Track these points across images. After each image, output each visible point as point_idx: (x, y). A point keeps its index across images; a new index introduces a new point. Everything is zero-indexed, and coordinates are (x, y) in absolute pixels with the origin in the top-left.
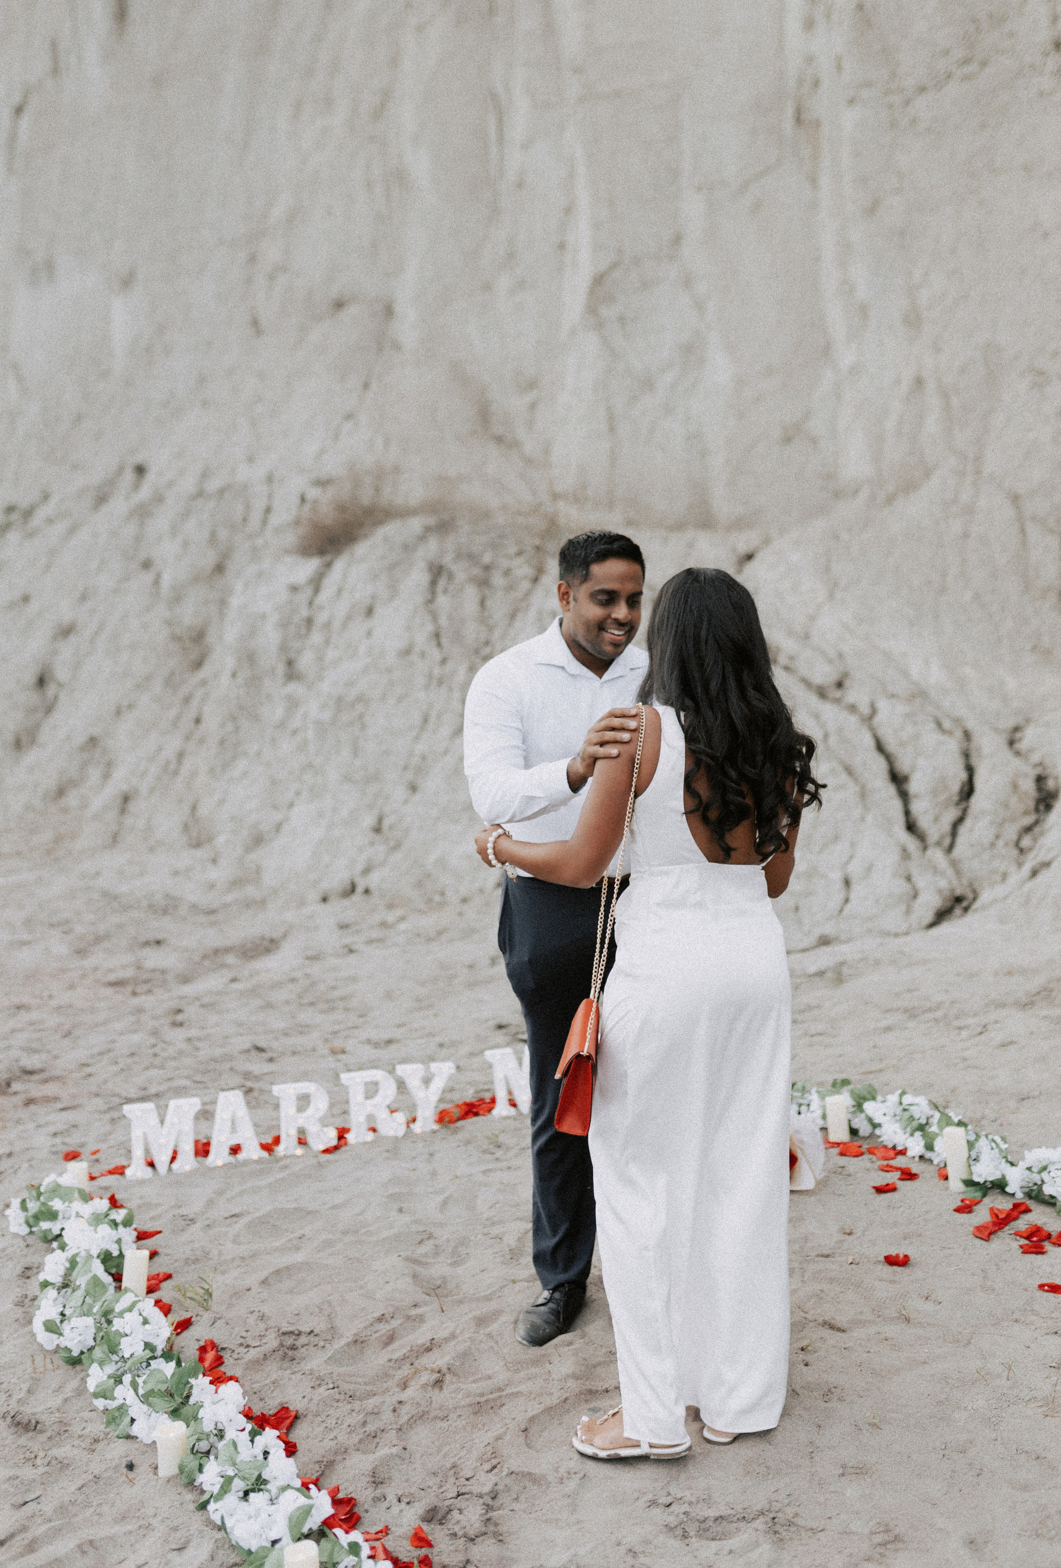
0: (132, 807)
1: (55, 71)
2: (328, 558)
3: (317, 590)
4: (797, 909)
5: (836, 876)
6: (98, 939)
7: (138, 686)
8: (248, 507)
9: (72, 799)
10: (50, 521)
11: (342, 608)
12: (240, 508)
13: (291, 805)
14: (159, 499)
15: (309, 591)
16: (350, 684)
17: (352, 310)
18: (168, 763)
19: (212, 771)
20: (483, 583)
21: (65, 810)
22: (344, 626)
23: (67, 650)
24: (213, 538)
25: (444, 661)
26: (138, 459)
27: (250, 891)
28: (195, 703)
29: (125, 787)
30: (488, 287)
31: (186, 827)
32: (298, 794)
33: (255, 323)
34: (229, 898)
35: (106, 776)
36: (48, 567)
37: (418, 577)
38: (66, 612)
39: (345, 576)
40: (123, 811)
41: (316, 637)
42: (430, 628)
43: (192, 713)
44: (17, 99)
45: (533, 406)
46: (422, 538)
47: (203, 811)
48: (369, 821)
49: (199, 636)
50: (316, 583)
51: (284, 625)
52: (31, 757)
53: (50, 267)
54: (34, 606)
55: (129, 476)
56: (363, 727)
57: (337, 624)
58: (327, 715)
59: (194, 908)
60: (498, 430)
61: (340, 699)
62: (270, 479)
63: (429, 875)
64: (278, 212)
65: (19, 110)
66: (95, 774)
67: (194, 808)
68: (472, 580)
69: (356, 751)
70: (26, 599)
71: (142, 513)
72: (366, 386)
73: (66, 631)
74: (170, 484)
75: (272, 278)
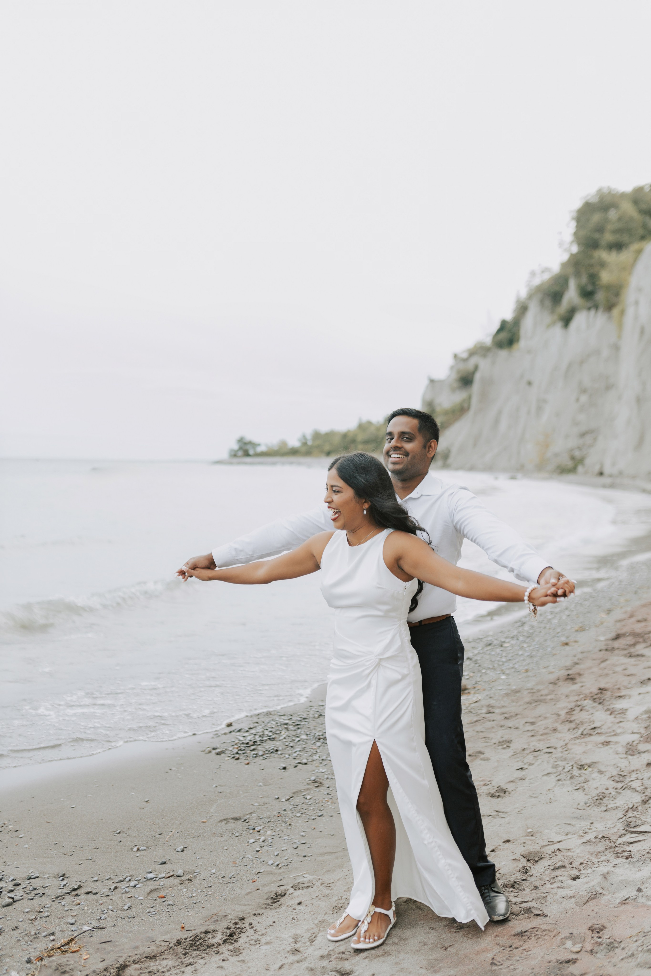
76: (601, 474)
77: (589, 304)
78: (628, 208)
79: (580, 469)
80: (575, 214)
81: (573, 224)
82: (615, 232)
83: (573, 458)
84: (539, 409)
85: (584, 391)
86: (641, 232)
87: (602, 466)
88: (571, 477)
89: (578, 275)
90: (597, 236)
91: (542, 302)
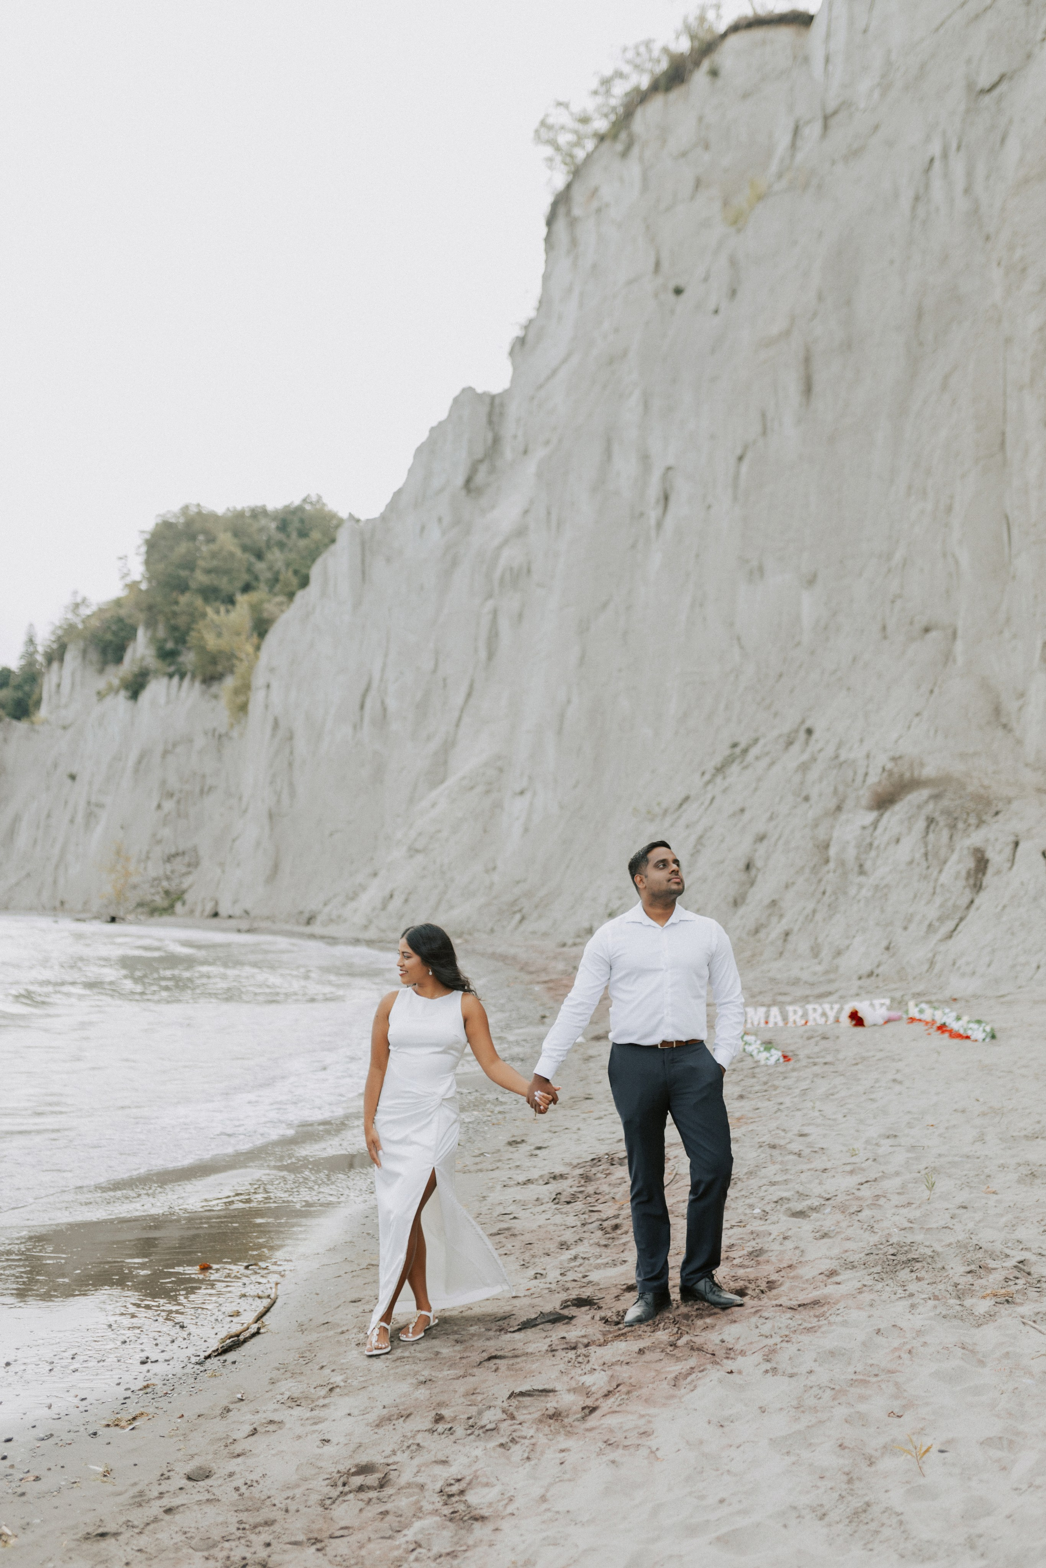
0: (790, 938)
1: (764, 433)
2: (881, 811)
3: (875, 828)
4: (1016, 977)
5: (1034, 965)
6: (761, 993)
7: (797, 872)
8: (855, 773)
9: (762, 935)
10: (757, 758)
11: (886, 838)
12: (850, 774)
13: (854, 937)
14: (814, 759)
15: (871, 829)
16: (882, 879)
17: (933, 634)
18: (808, 916)
19: (824, 920)
20: (953, 827)
21: (759, 941)
22: (885, 848)
23: (762, 849)
24: (835, 791)
25: (928, 867)
26: (808, 724)
27: (832, 976)
28: (823, 883)
29: (786, 928)
30: (1001, 632)
31: (812, 949)
32: (857, 931)
33: (884, 628)
34: (821, 979)
35: (779, 922)
36: (756, 789)
37: (921, 824)
38: (760, 827)
39: (889, 821)
40: (785, 941)
41: (873, 853)
42: (923, 851)
43: (821, 889)
44: (739, 452)
45: (1020, 709)
46: (926, 802)
47: (820, 940)
48: (884, 943)
49: (827, 846)
50: (875, 824)
51: (858, 846)
52: (742, 910)
53: (761, 569)
54: (747, 816)
55: (802, 735)
56: (886, 899)
57: (882, 846)
58: (870, 894)
59: (806, 982)
60: (1004, 720)
61: (877, 886)
62: (868, 756)
63: (903, 968)
64: (898, 556)
65: (741, 458)
66: (774, 920)
67: (816, 939)
68: (946, 826)
69: (882, 911)
70: (742, 810)
71: (804, 768)
72: (932, 692)
73: (761, 838)
74: (820, 751)
75: (893, 602)
76: (216, 915)
77: (172, 669)
78: (227, 541)
79: (178, 907)
80: (148, 536)
81: (144, 549)
82: (208, 572)
83: (167, 893)
84: (90, 816)
85: (171, 795)
86: (246, 577)
87: (217, 903)
88: (166, 919)
89: (151, 624)
90: (184, 573)
91: (84, 652)
